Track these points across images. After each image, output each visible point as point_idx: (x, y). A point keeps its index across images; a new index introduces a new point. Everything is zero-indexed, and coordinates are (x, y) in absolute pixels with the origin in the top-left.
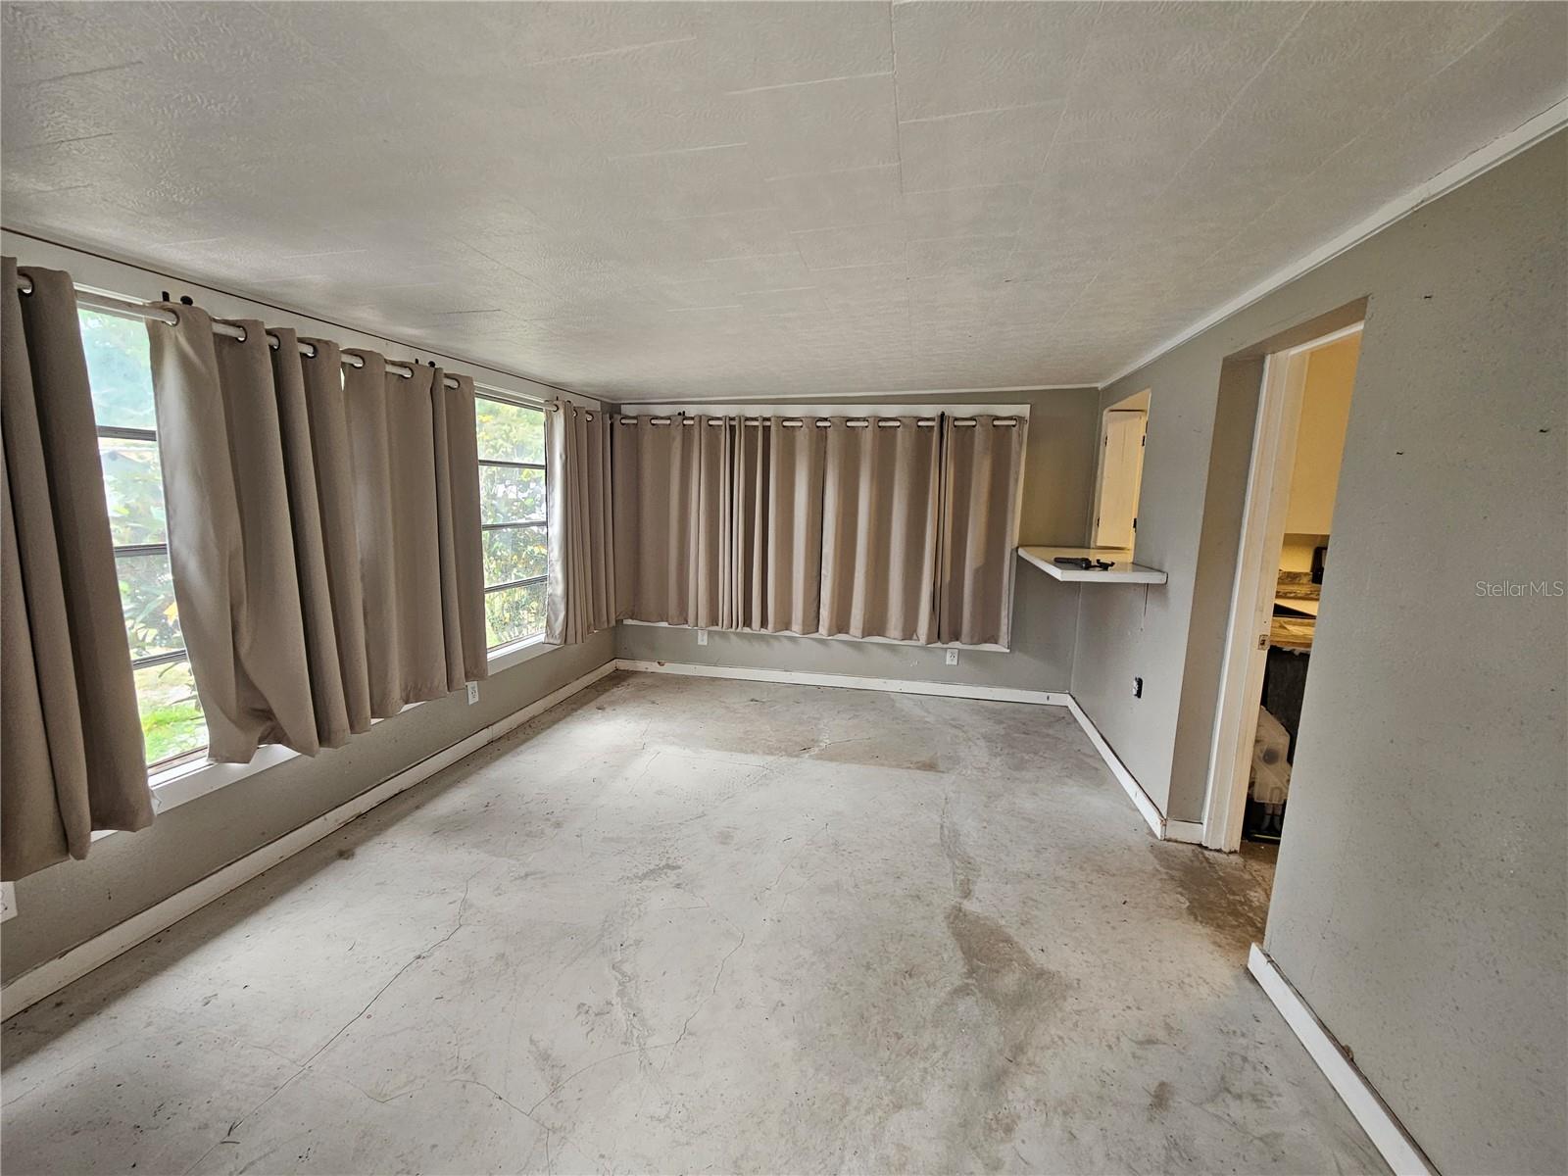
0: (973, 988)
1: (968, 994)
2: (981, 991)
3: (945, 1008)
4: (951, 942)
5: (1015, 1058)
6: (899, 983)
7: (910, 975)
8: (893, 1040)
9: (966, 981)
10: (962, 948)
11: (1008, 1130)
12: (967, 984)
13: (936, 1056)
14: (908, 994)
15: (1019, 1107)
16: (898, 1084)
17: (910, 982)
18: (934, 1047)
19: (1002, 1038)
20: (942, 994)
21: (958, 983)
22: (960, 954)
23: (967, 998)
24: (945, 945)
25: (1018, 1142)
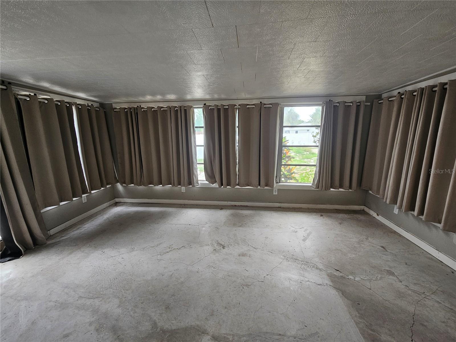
0: (155, 330)
1: (152, 327)
2: (152, 333)
3: (149, 318)
4: (182, 325)
5: (118, 339)
6: (164, 304)
7: (167, 308)
8: (142, 301)
9: (159, 328)
10: (178, 329)
11: (97, 330)
12: (158, 328)
13: (132, 313)
14: (158, 307)
15: (102, 336)
16: (127, 302)
17: (164, 308)
18: (135, 312)
19: (129, 336)
20: (155, 318)
21: (159, 324)
22: (174, 328)
23: (151, 326)
24: (180, 323)
25: (92, 332)
